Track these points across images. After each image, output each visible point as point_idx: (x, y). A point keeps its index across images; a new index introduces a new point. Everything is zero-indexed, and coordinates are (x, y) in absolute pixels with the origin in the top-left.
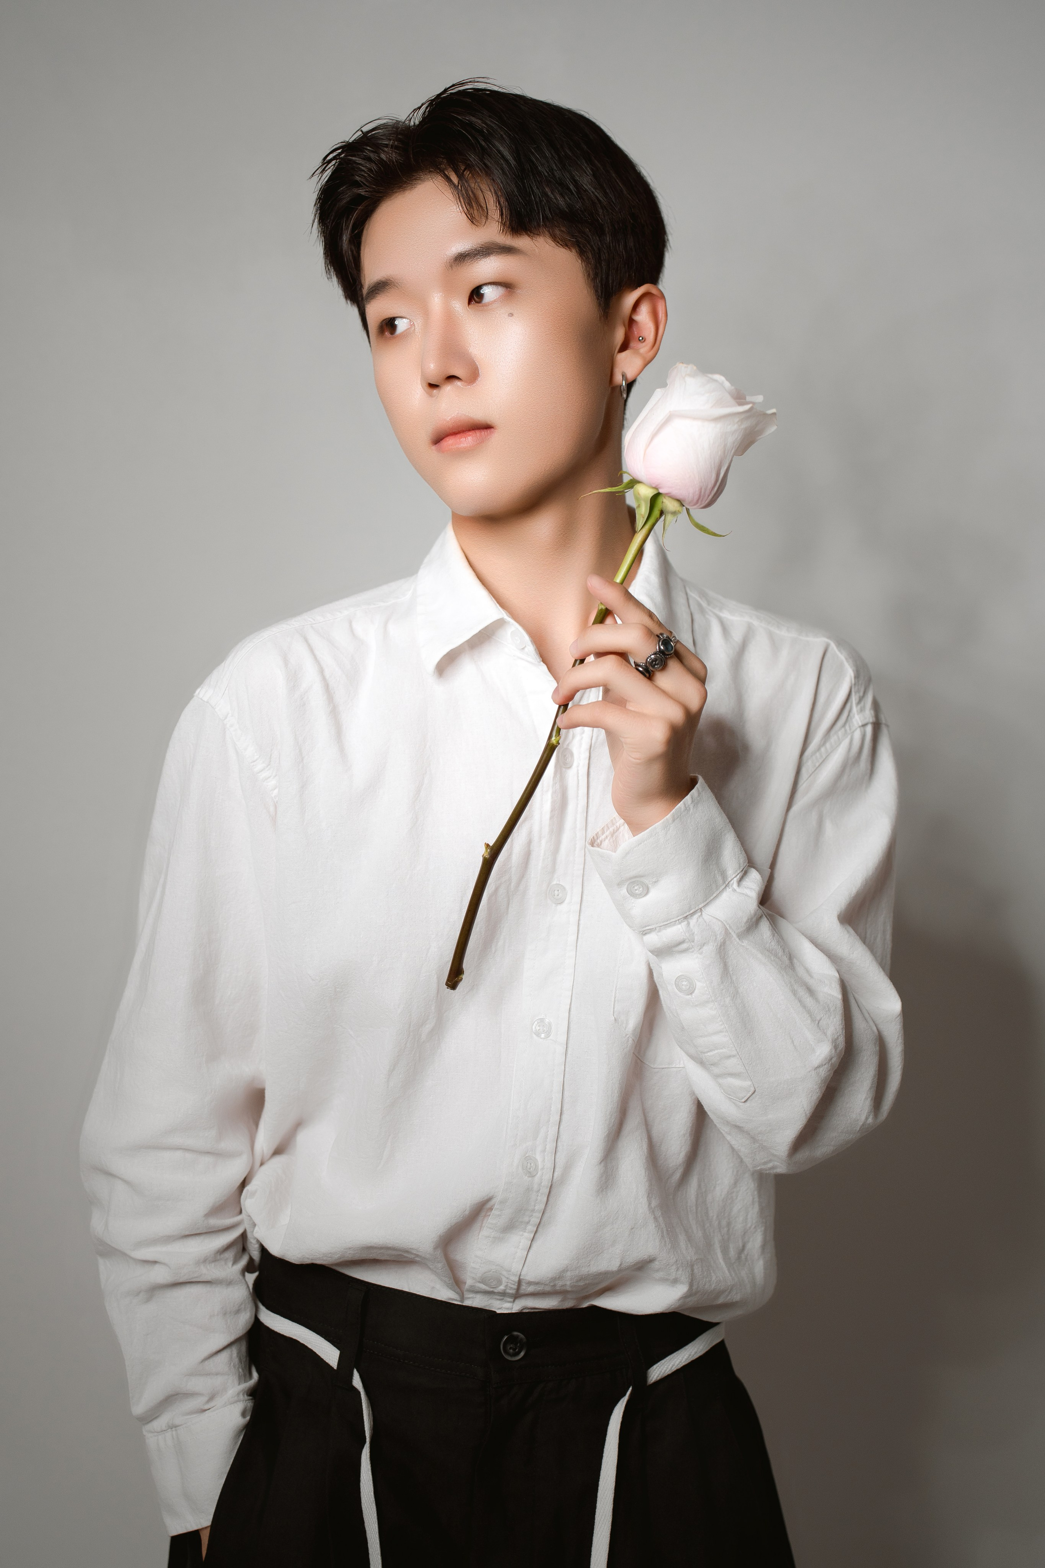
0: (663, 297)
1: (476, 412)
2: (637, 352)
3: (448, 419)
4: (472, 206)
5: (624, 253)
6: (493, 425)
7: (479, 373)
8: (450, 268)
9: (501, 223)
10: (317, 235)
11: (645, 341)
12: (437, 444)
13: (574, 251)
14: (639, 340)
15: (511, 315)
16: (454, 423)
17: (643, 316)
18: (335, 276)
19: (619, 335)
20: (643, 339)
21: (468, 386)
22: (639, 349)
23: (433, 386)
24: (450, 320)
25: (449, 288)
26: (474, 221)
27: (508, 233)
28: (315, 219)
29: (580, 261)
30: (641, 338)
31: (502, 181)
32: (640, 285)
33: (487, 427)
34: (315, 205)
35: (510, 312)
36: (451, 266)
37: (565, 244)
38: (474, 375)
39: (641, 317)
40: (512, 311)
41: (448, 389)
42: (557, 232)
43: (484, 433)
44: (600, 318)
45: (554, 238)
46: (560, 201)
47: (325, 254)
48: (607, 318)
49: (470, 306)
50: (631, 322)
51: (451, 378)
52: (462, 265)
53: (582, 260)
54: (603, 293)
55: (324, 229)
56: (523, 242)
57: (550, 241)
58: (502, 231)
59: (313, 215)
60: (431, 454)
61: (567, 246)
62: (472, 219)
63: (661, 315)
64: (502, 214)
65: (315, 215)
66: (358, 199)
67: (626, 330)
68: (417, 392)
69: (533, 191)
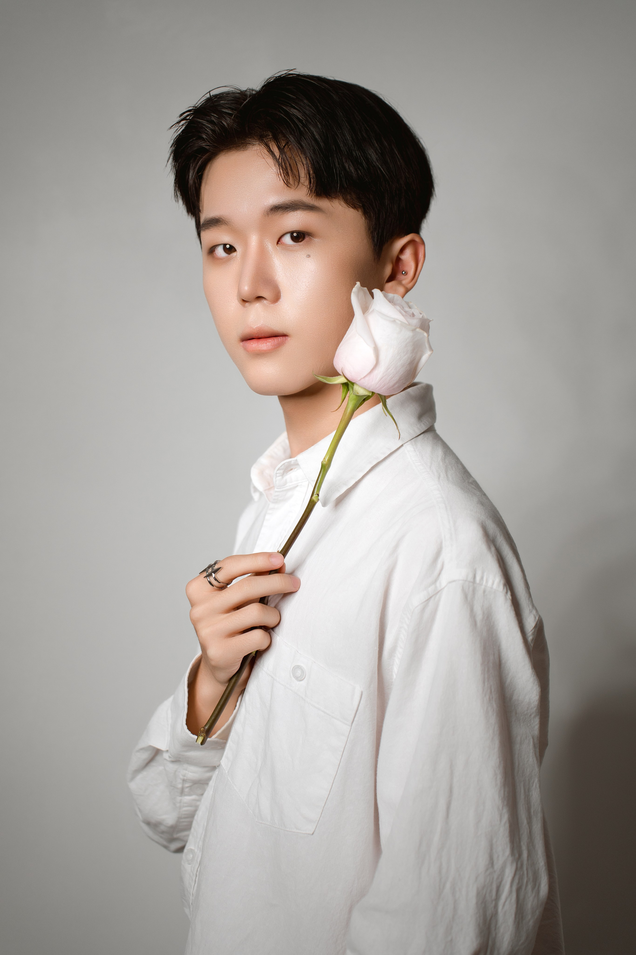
0: (423, 243)
1: (276, 326)
2: (400, 283)
3: (255, 327)
4: (289, 175)
5: (397, 212)
6: (288, 334)
7: (280, 295)
8: (267, 215)
9: (309, 189)
10: (171, 168)
11: (407, 274)
12: (244, 342)
13: (360, 210)
14: (403, 274)
15: (309, 256)
16: (258, 331)
17: (407, 256)
18: (181, 199)
19: (388, 270)
20: (405, 273)
21: (272, 304)
22: (402, 280)
23: (244, 301)
24: (262, 252)
25: (263, 229)
26: (289, 185)
27: (313, 196)
28: (170, 157)
29: (364, 218)
30: (404, 272)
31: (312, 159)
32: (407, 234)
33: (285, 335)
34: (171, 147)
35: (308, 254)
36: (268, 214)
37: (354, 207)
38: (277, 298)
39: (406, 256)
40: (309, 253)
41: (258, 306)
42: (349, 197)
43: (280, 339)
44: (374, 259)
45: (347, 202)
46: (354, 174)
47: (175, 183)
48: (379, 259)
49: (278, 245)
50: (398, 260)
51: (259, 298)
52: (275, 214)
53: (366, 218)
54: (379, 242)
55: (176, 164)
56: (324, 203)
57: (343, 203)
58: (309, 194)
59: (169, 153)
60: (239, 348)
61: (355, 208)
62: (287, 184)
63: (421, 256)
64: (310, 182)
65: (171, 155)
66: (202, 151)
67: (393, 266)
68: (234, 304)
69: (335, 165)
